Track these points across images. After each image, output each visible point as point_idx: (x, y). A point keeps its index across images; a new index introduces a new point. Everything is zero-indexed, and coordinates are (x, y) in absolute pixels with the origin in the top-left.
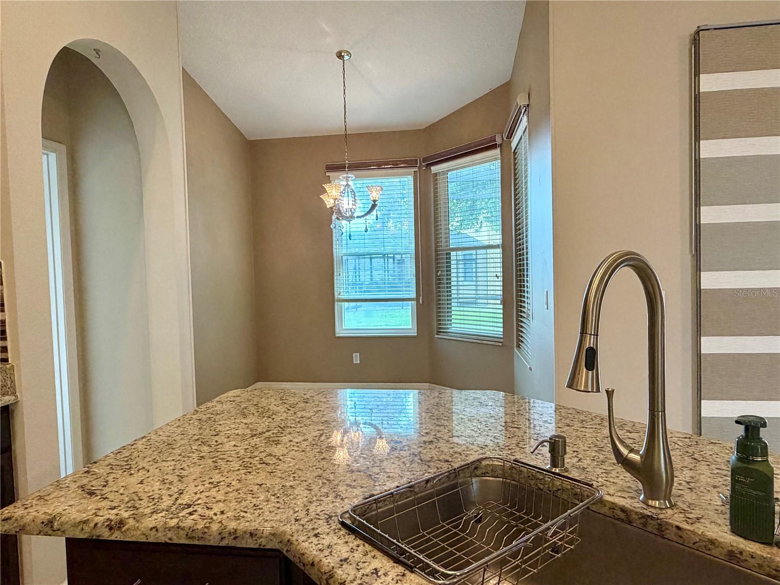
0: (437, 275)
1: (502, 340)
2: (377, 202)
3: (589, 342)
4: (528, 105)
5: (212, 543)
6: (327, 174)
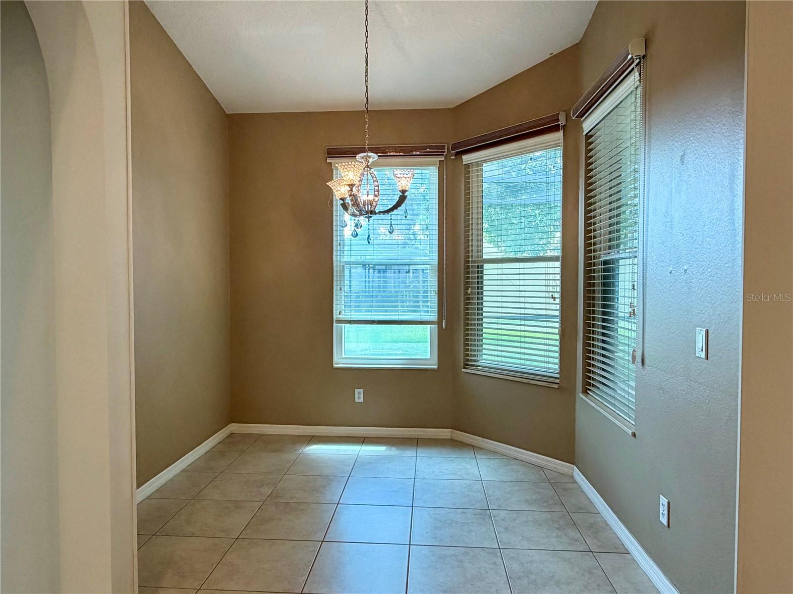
0: (466, 293)
1: (558, 381)
2: (407, 193)
4: (644, 57)
6: (328, 161)
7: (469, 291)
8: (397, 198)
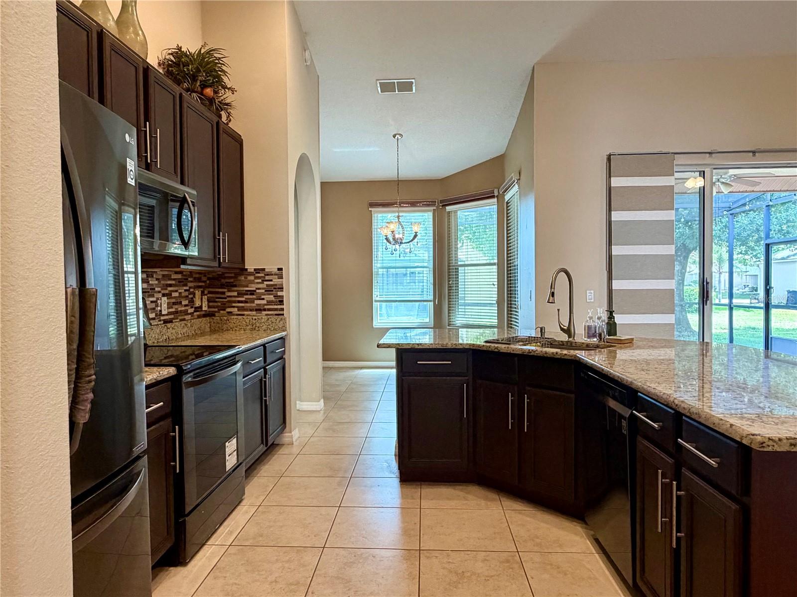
0: (449, 284)
3: (553, 290)
4: (519, 179)
5: (449, 348)
6: (370, 209)
7: (450, 283)
8: (412, 236)
